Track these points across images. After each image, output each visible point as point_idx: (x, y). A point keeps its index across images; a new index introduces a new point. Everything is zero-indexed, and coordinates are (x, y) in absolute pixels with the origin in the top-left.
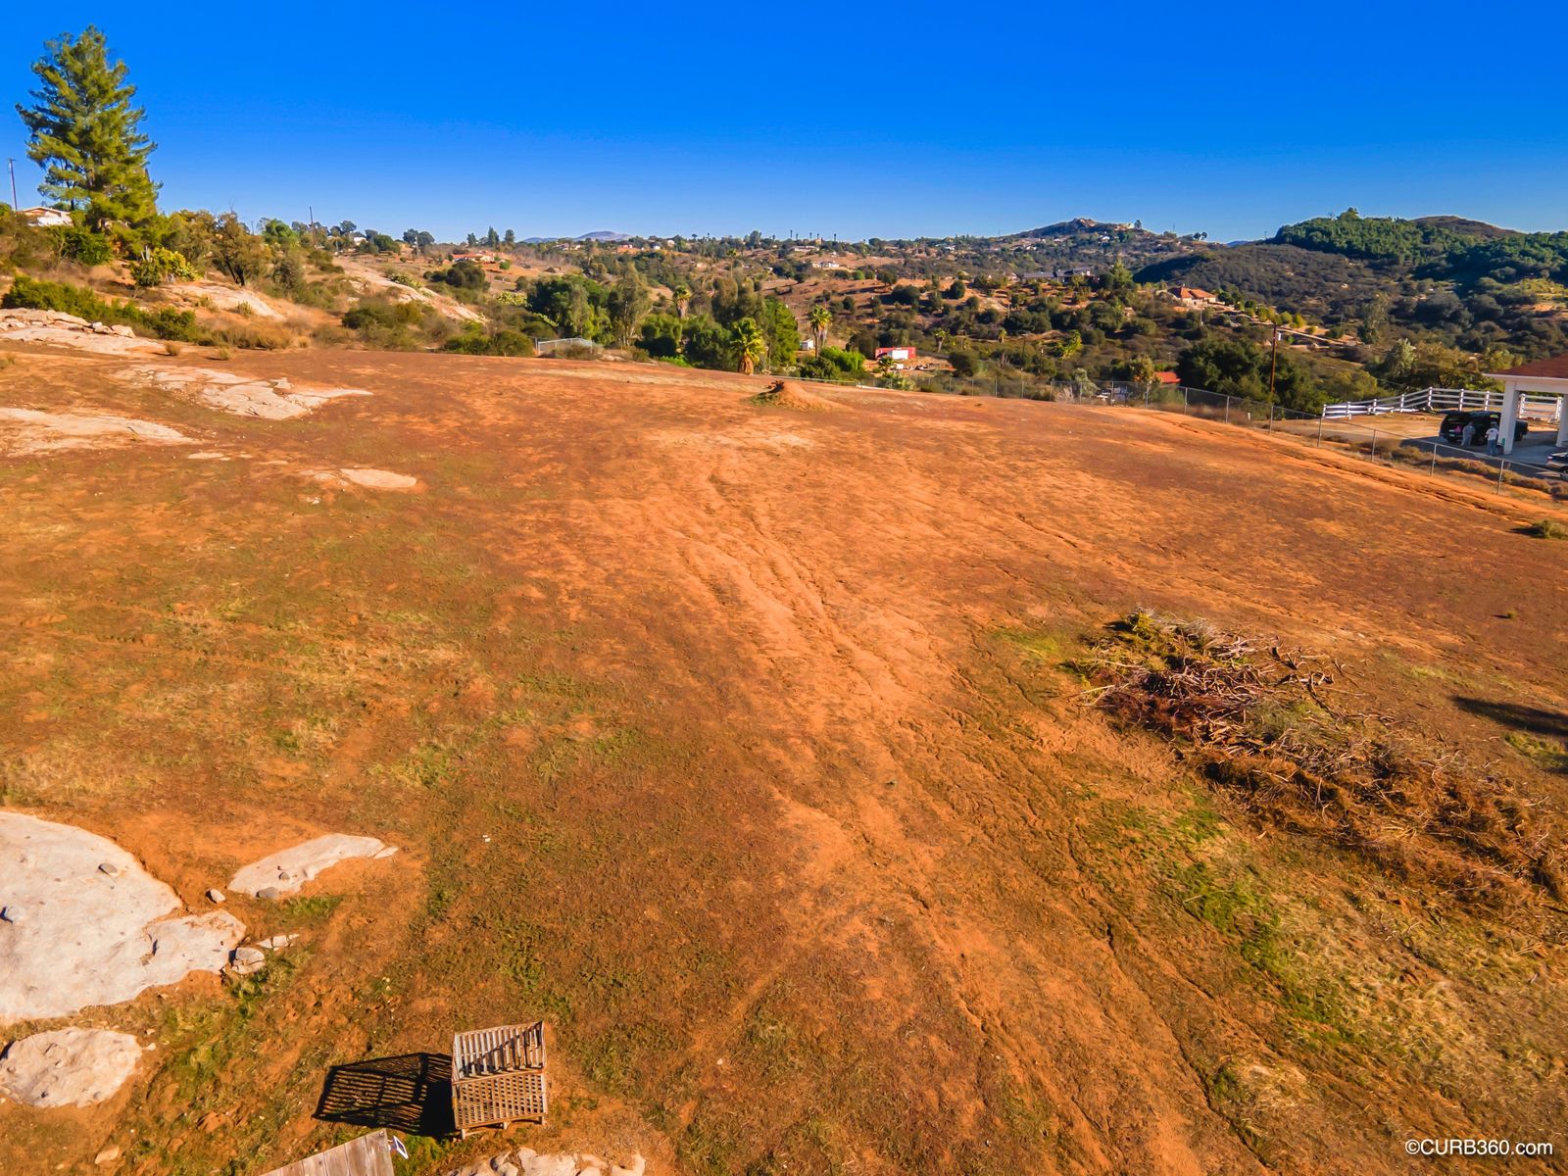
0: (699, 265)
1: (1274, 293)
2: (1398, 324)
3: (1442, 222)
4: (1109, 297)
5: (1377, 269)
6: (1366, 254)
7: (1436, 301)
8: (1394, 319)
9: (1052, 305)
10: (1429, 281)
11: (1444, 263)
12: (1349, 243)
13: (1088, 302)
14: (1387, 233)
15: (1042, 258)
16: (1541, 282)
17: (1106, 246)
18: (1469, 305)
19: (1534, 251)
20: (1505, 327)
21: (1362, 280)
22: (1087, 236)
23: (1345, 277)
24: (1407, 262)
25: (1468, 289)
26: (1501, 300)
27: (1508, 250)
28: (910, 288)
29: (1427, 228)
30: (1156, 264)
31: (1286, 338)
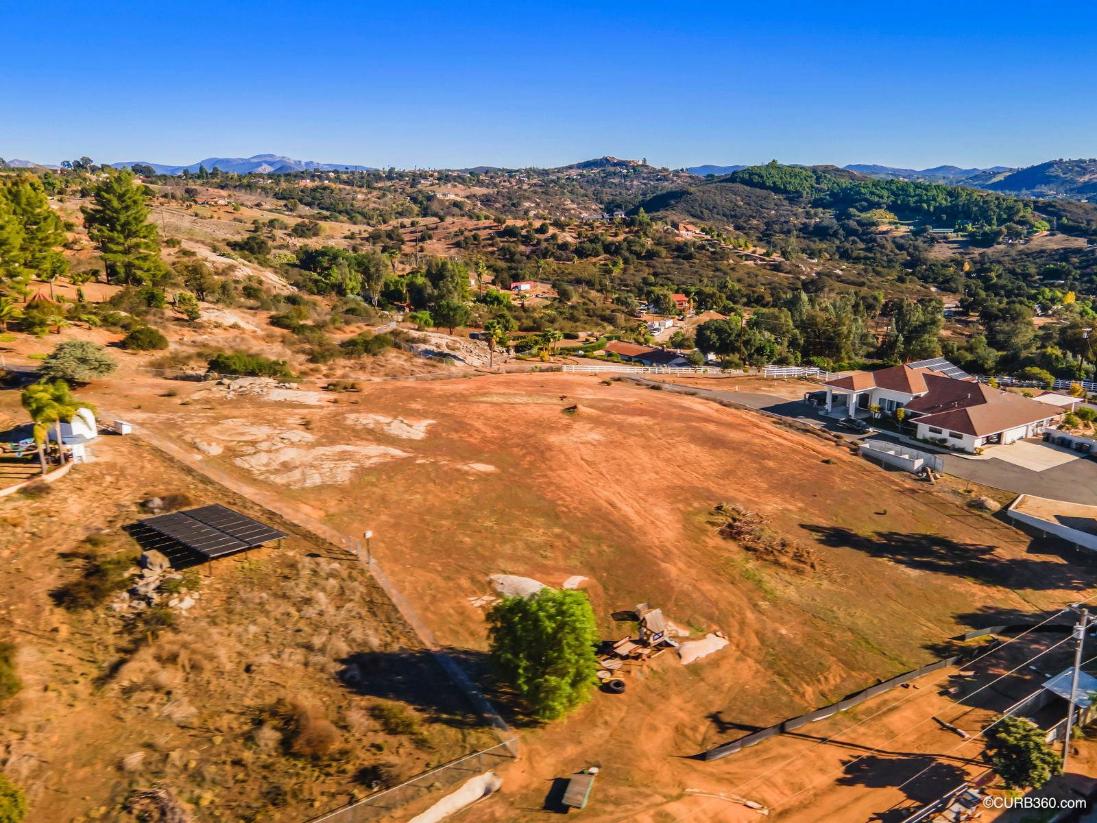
0: (359, 196)
1: (732, 216)
2: (804, 238)
3: (826, 169)
4: (637, 232)
5: (791, 200)
6: (784, 191)
7: (824, 224)
8: (802, 235)
9: (603, 238)
10: (820, 210)
11: (828, 197)
12: (774, 183)
13: (625, 235)
14: (796, 176)
15: (584, 184)
16: (881, 211)
17: (625, 176)
18: (842, 226)
19: (877, 192)
20: (862, 240)
21: (783, 208)
22: (612, 169)
23: (772, 205)
24: (807, 195)
25: (842, 216)
26: (860, 223)
27: (863, 190)
28: (514, 227)
29: (818, 173)
30: (659, 193)
31: (741, 257)
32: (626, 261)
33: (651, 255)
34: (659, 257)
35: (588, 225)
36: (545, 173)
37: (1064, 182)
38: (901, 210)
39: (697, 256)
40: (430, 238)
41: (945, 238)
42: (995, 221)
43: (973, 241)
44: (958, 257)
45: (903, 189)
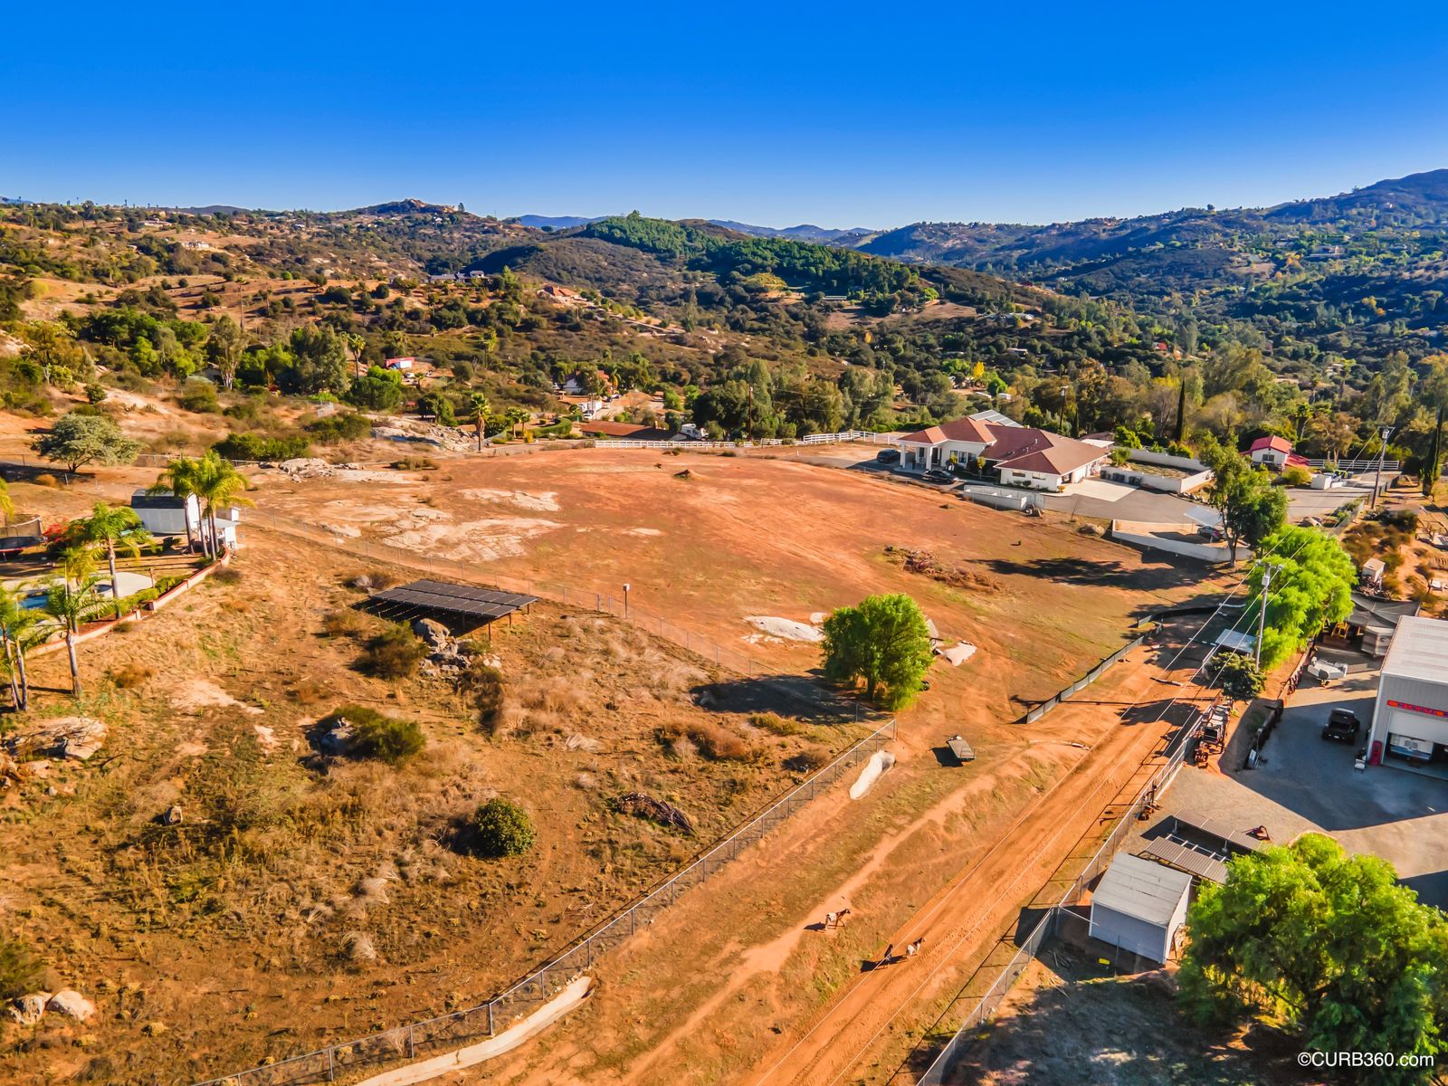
0: (51, 242)
3: (697, 224)
5: (662, 260)
6: (653, 250)
7: (707, 288)
10: (699, 273)
11: (705, 258)
12: (640, 239)
14: (664, 231)
15: (385, 235)
16: (767, 275)
17: (441, 226)
18: (729, 292)
19: (759, 252)
20: (753, 309)
21: (655, 270)
22: (421, 216)
23: (643, 267)
24: (681, 257)
25: (724, 280)
26: (747, 289)
27: (744, 250)
28: (340, 289)
29: (689, 229)
30: (493, 250)
31: (635, 328)
33: (528, 326)
34: (539, 327)
36: (324, 218)
37: (930, 247)
38: (790, 275)
39: (586, 327)
41: (840, 306)
42: (886, 288)
43: (868, 310)
44: (856, 327)
45: (786, 250)
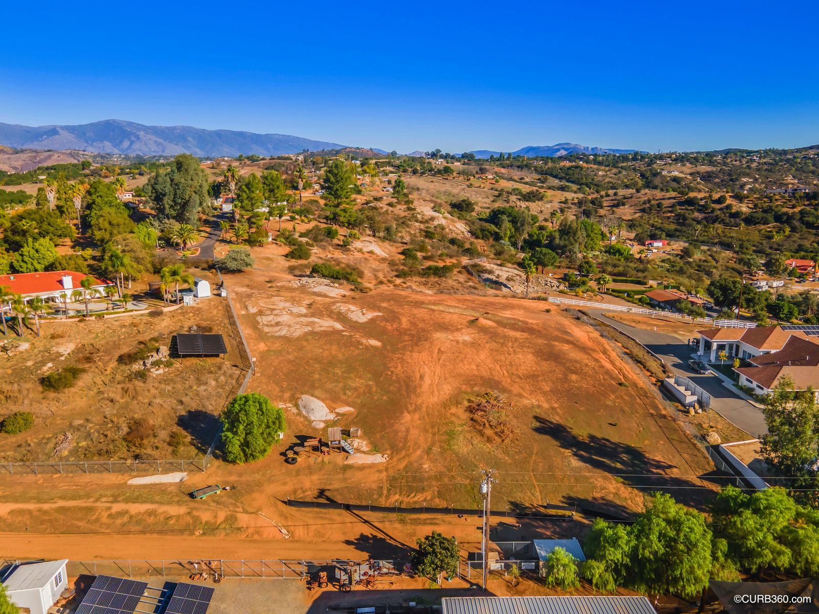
0: (601, 173)
9: (778, 209)
13: (802, 208)
28: (695, 198)
32: (793, 230)
35: (768, 198)
36: (783, 153)
40: (624, 204)
